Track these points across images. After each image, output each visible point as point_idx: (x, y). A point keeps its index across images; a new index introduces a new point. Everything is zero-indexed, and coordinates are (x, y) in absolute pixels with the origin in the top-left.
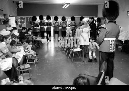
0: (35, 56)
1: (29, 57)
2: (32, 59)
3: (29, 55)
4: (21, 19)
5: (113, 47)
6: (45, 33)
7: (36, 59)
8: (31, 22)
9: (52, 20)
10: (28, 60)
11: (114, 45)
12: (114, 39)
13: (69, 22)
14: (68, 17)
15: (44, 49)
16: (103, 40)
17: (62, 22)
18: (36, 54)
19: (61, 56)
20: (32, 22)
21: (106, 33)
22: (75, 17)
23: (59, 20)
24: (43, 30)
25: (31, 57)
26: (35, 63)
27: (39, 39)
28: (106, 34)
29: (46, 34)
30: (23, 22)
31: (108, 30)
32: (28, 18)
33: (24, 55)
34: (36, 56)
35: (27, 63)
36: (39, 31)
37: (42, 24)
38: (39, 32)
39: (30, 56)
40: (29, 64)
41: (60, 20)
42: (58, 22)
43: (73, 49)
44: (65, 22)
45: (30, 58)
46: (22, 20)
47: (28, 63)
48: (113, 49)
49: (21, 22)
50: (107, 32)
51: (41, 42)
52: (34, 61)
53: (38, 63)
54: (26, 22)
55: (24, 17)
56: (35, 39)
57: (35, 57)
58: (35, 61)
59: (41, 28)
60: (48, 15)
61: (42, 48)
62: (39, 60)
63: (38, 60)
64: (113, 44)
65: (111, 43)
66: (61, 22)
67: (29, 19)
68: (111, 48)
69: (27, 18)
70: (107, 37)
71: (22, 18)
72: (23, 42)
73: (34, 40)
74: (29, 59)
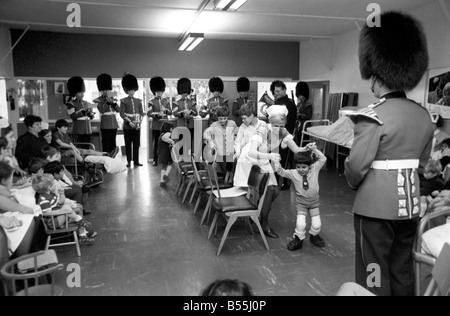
0: (79, 218)
1: (57, 223)
2: (67, 229)
3: (55, 217)
4: (28, 87)
5: (412, 199)
6: (117, 136)
7: (81, 231)
8: (67, 97)
9: (143, 92)
10: (53, 236)
11: (414, 188)
12: (414, 164)
13: (204, 97)
14: (199, 81)
15: (113, 192)
16: (369, 168)
17: (179, 97)
18: (81, 212)
19: (175, 216)
20: (70, 99)
21: (381, 139)
22: (223, 79)
23: (167, 89)
24: (109, 128)
25: (65, 223)
26: (80, 246)
27: (95, 157)
28: (380, 146)
29: (120, 140)
30: (37, 99)
31: (387, 128)
32: (57, 85)
33: (35, 218)
34: (81, 221)
35: (48, 245)
36: (95, 128)
37: (108, 104)
38: (95, 134)
39: (61, 220)
40: (52, 251)
41: (171, 90)
42: (163, 96)
43: (215, 189)
44: (188, 97)
45: (58, 228)
46: (34, 92)
47: (50, 248)
48: (413, 206)
49: (28, 99)
50: (385, 138)
51: (104, 170)
52: (73, 240)
53: (90, 245)
54: (46, 97)
55: (40, 81)
56: (81, 159)
57: (79, 224)
58: (79, 237)
59: (103, 117)
60: (128, 73)
61: (105, 190)
62: (95, 234)
63: (89, 235)
64: (411, 185)
65: (401, 179)
66: (174, 99)
67: (61, 87)
68: (402, 203)
69: (50, 85)
70: (385, 156)
71: (30, 85)
72: (35, 171)
73: (78, 162)
74: (55, 231)
